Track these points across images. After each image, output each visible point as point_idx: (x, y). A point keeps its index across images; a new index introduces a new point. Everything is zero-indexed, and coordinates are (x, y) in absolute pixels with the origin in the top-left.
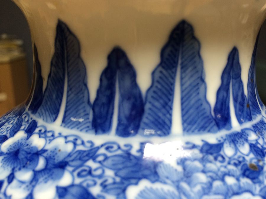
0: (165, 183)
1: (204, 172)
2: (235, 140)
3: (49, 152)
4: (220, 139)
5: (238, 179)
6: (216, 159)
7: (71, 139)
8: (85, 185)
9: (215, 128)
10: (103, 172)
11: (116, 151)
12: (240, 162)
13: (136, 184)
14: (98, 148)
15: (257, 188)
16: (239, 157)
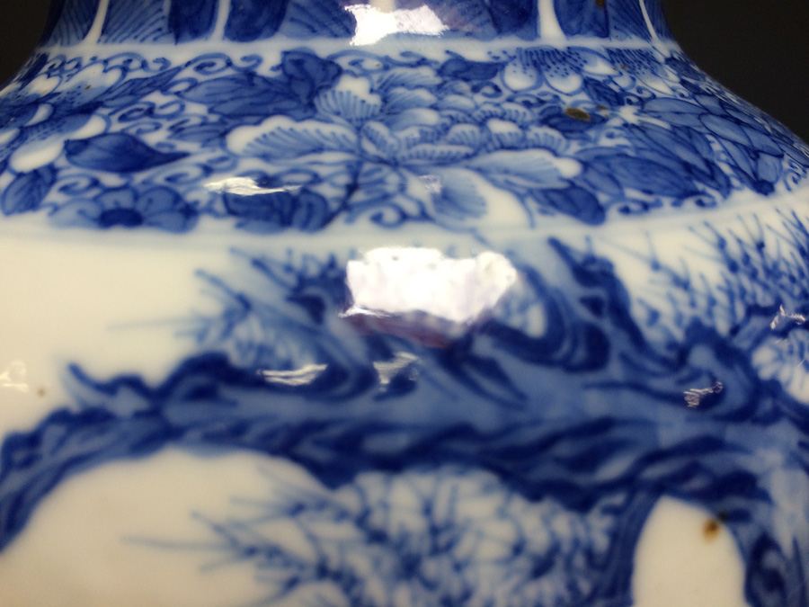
0: (327, 121)
1: (434, 107)
2: (544, 63)
3: (62, 96)
4: (497, 53)
5: (524, 127)
6: (475, 89)
7: (119, 61)
8: (133, 131)
9: (490, 28)
10: (182, 107)
11: (222, 69)
12: (542, 102)
13: (258, 123)
14: (179, 69)
15: (575, 147)
16: (545, 94)
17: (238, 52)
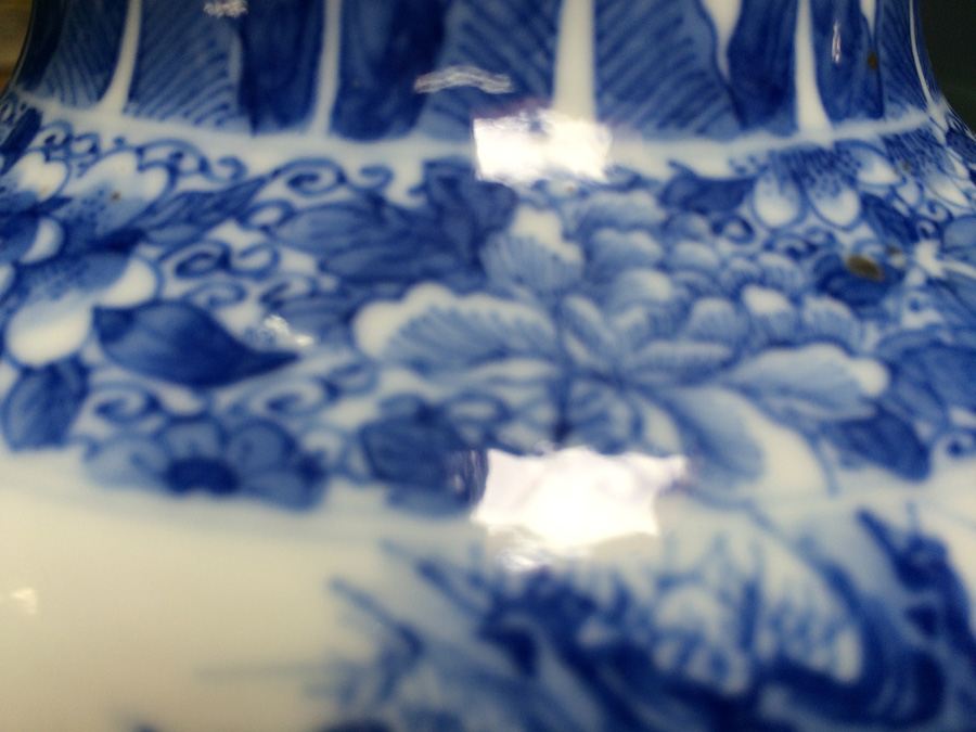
0: (505, 295)
1: (663, 267)
2: (806, 174)
3: (76, 206)
4: (742, 162)
5: (796, 300)
6: (717, 229)
7: (161, 154)
8: (201, 300)
9: (729, 121)
10: (276, 258)
11: (329, 189)
12: (812, 248)
13: (398, 297)
14: (261, 182)
15: (872, 335)
16: (814, 231)
17: (354, 157)
